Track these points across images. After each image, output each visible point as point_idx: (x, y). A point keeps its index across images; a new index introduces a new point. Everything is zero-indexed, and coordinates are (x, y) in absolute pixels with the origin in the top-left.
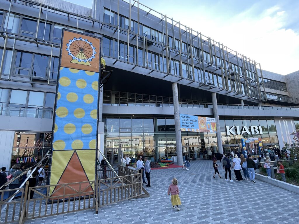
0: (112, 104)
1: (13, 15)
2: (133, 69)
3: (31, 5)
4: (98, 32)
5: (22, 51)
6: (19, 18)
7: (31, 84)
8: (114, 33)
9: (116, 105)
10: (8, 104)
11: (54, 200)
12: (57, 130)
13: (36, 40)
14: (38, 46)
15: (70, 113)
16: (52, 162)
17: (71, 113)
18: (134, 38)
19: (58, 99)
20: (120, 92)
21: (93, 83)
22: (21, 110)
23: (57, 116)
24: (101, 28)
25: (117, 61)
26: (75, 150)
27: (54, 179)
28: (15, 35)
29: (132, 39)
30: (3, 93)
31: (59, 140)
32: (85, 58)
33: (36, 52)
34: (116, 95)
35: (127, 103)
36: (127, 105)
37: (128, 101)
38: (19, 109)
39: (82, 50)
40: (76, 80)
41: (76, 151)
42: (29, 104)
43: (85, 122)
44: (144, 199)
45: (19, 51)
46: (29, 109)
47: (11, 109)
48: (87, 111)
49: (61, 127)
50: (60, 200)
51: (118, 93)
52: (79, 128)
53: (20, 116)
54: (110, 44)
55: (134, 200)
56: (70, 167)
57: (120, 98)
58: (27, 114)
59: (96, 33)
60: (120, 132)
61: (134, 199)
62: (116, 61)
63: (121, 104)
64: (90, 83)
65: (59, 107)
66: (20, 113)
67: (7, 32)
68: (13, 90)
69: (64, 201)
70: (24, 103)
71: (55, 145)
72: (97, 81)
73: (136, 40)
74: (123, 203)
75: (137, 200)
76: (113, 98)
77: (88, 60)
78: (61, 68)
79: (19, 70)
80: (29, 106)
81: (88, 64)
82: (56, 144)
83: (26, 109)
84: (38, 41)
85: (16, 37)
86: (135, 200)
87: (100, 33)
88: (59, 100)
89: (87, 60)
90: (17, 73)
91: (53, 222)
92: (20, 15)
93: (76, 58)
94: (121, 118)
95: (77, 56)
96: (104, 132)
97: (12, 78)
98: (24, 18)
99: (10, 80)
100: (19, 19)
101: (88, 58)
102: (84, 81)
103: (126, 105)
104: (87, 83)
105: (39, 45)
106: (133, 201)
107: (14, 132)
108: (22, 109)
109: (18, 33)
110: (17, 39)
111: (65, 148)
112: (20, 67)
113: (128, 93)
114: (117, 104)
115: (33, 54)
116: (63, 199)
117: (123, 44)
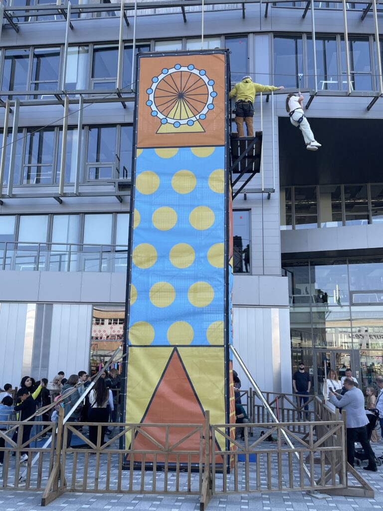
0: (322, 225)
1: (76, 49)
2: (368, 108)
3: (111, 13)
4: (258, 29)
5: (99, 126)
6: (87, 52)
7: (116, 196)
8: (304, 16)
9: (335, 224)
10: (81, 246)
11: (135, 462)
12: (135, 298)
13: (119, 94)
14: (125, 107)
15: (161, 257)
16: (128, 373)
17: (163, 256)
18: (366, 11)
19: (136, 225)
20: (343, 186)
21: (213, 175)
22: (102, 259)
23: (135, 266)
24: (266, 16)
25: (315, 97)
26: (175, 347)
27: (134, 412)
28: (81, 94)
29: (362, 18)
30: (71, 223)
31: (140, 322)
32: (191, 115)
33: (122, 121)
34: (335, 196)
35: (368, 217)
36: (369, 223)
37: (370, 207)
38: (98, 256)
39: (181, 96)
40: (172, 174)
41: (178, 348)
42: (117, 244)
43: (196, 278)
44: (352, 500)
45: (91, 126)
46: (117, 255)
47: (87, 257)
48: (200, 249)
49: (145, 292)
50: (148, 464)
51: (339, 189)
52: (181, 292)
53: (100, 271)
54: (296, 53)
55: (317, 498)
56: (165, 389)
57: (343, 202)
58: (116, 265)
59: (254, 33)
60: (352, 304)
61: (320, 496)
62: (312, 98)
63: (347, 222)
64: (202, 177)
65: (138, 244)
66: (101, 263)
67: (66, 91)
68: (87, 216)
69: (155, 468)
70: (108, 241)
71: (132, 334)
72: (220, 168)
73: (372, 16)
74: (284, 500)
75: (330, 498)
76: (325, 205)
77: (198, 117)
78: (139, 152)
79: (97, 169)
80: (118, 248)
81: (197, 128)
82: (135, 332)
83: (111, 254)
84: (123, 96)
85: (82, 97)
86: (323, 498)
87: (263, 30)
88: (138, 228)
89: (194, 119)
90: (93, 177)
91: (106, 507)
92: (88, 46)
93: (169, 120)
94: (351, 262)
95: (171, 115)
96: (287, 304)
97: (84, 189)
98: (95, 50)
99: (78, 195)
100: (86, 54)
101: (196, 111)
102: (189, 172)
103: (367, 220)
104: (197, 178)
105: (126, 103)
106: (314, 499)
107: (90, 306)
108: (105, 255)
109: (87, 89)
110: (84, 101)
111: (152, 341)
112: (98, 163)
113: (369, 185)
114: (336, 222)
115: (118, 126)
116: (152, 463)
117: (335, 39)
